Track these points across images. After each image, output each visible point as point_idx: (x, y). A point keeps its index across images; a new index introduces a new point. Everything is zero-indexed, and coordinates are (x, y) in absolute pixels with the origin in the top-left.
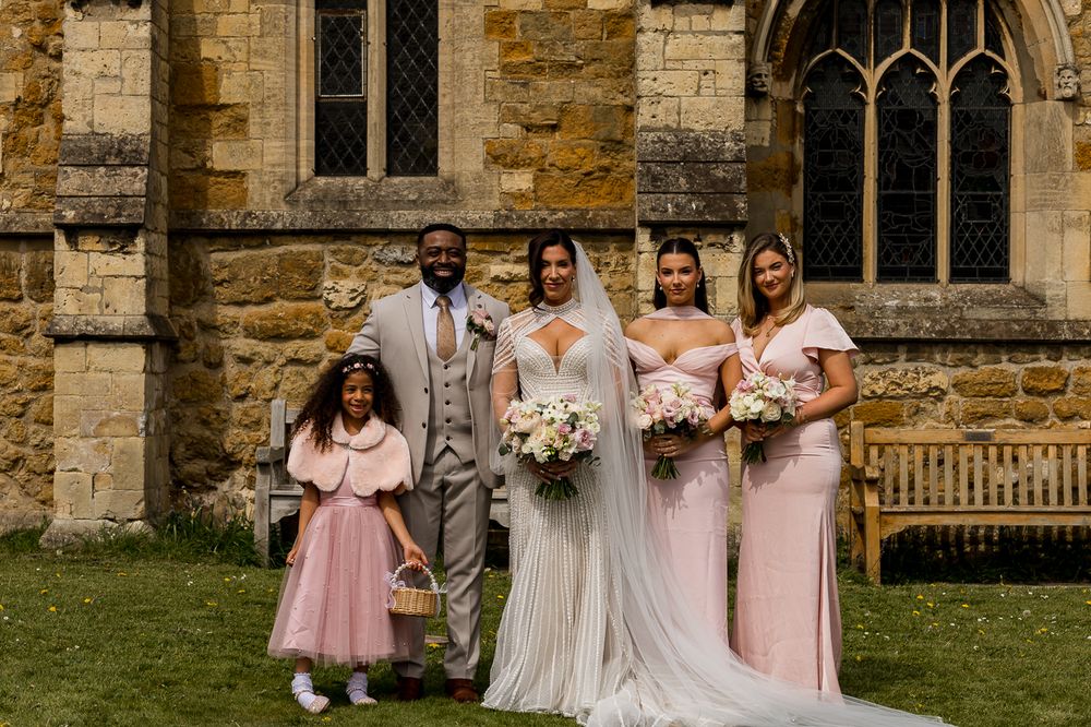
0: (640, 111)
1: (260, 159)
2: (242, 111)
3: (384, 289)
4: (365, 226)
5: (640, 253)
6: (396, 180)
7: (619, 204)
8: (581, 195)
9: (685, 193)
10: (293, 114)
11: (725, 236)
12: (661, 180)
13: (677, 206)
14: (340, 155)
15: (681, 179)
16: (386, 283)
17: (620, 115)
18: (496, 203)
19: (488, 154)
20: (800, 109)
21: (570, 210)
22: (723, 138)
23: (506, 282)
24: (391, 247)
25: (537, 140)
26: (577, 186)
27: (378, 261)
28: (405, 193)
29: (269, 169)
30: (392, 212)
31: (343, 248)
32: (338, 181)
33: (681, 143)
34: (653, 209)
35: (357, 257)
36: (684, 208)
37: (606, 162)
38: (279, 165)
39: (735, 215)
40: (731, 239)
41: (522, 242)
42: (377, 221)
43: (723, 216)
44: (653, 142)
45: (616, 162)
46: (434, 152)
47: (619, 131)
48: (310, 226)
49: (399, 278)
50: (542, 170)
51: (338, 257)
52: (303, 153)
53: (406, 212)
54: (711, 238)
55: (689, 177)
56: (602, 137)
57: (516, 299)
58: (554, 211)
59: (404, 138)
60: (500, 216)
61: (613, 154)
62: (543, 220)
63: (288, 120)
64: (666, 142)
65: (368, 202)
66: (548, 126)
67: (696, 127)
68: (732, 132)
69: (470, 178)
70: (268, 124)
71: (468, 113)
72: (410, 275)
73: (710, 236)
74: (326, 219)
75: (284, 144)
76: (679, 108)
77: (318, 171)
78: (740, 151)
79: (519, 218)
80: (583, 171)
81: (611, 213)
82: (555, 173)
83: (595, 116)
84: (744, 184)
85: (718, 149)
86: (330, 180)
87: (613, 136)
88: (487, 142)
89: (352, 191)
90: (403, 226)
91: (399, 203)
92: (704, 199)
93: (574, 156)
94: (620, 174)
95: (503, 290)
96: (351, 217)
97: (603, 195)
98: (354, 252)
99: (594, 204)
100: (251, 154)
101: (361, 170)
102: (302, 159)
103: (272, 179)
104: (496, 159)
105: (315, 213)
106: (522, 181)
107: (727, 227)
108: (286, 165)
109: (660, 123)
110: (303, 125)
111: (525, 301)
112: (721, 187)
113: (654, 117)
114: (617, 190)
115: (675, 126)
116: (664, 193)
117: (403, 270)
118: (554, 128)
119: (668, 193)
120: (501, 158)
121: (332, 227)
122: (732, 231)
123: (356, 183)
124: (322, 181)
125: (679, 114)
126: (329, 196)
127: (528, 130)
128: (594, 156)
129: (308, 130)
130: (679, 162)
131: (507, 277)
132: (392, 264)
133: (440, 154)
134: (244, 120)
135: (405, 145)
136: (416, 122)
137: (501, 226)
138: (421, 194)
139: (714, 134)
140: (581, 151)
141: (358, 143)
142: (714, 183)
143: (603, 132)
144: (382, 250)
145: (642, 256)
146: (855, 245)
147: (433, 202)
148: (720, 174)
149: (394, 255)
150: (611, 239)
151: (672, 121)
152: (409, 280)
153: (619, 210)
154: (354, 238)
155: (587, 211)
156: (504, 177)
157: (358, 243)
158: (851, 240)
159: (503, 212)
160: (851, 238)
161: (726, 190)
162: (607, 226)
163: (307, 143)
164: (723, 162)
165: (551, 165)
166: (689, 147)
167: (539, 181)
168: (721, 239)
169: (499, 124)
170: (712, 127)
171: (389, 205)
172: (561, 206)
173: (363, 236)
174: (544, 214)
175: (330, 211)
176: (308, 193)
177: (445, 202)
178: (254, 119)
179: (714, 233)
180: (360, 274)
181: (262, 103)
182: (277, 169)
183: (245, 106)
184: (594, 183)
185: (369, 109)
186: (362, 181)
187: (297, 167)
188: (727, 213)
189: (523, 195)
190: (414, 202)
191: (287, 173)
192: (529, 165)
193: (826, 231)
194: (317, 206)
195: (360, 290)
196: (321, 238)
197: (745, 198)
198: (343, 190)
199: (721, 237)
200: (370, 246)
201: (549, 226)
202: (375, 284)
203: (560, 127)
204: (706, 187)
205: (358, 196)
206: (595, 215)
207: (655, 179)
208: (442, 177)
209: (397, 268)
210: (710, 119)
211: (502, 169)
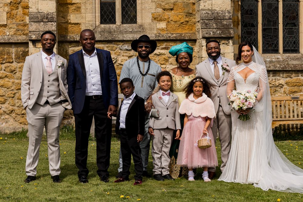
0: (201, 4)
1: (85, 19)
2: (79, 5)
3: (123, 58)
4: (117, 39)
5: (203, 46)
6: (125, 25)
7: (191, 32)
8: (180, 29)
9: (215, 29)
10: (94, 6)
11: (227, 41)
12: (208, 25)
13: (213, 32)
14: (108, 18)
15: (214, 24)
16: (123, 56)
17: (191, 5)
18: (155, 32)
19: (153, 17)
20: (240, 3)
21: (177, 34)
22: (225, 12)
23: (158, 55)
24: (124, 45)
25: (167, 13)
26: (179, 26)
27: (121, 49)
28: (128, 29)
29: (88, 22)
30: (125, 35)
31: (110, 46)
32: (107, 26)
33: (213, 14)
34: (207, 33)
35: (114, 48)
36: (215, 33)
37: (187, 19)
38: (91, 21)
39: (230, 35)
40: (229, 42)
41: (163, 43)
42: (121, 38)
43: (227, 35)
44: (205, 13)
45: (190, 19)
46: (135, 17)
47: (191, 10)
48: (101, 39)
49: (127, 54)
50: (168, 22)
51: (109, 48)
52: (97, 17)
53: (129, 35)
54: (223, 42)
55: (216, 24)
56: (186, 12)
57: (162, 60)
58: (172, 34)
59: (127, 13)
60: (157, 36)
61: (189, 17)
62: (169, 37)
63: (93, 8)
64: (209, 14)
65: (117, 32)
66: (170, 9)
67: (217, 9)
68: (227, 11)
69: (148, 25)
70: (87, 9)
71: (147, 5)
72: (130, 53)
73: (223, 41)
74: (105, 37)
75: (92, 15)
76: (212, 4)
77: (101, 23)
78: (230, 16)
79: (162, 36)
80: (181, 22)
81: (189, 34)
82: (172, 23)
83: (184, 6)
84: (232, 26)
85: (224, 16)
86: (105, 25)
87: (189, 12)
88: (152, 14)
89: (112, 29)
90: (128, 39)
91: (126, 32)
92: (221, 30)
93: (178, 18)
94: (191, 23)
95: (157, 58)
96: (112, 36)
97: (186, 29)
98: (113, 47)
99: (184, 32)
100: (82, 18)
101: (114, 22)
102: (96, 19)
103: (88, 26)
104: (155, 19)
105: (102, 35)
106: (163, 25)
107: (228, 38)
108: (93, 21)
109: (206, 8)
110: (97, 9)
111: (164, 60)
112: (226, 26)
113: (205, 6)
114: (190, 28)
115: (211, 9)
116: (209, 29)
117: (128, 52)
118: (172, 9)
119: (210, 28)
120: (156, 18)
121: (107, 39)
122: (229, 40)
123: (113, 26)
124: (103, 26)
125: (212, 5)
126: (106, 30)
127: (164, 10)
128: (184, 17)
129: (98, 10)
130: (213, 19)
131: (159, 54)
132: (125, 50)
133: (137, 18)
134: (80, 8)
135: (127, 15)
136: (130, 8)
137: (157, 39)
138: (133, 29)
139: (222, 11)
140: (180, 16)
141: (113, 14)
142: (223, 25)
143: (186, 11)
144: (122, 46)
145: (203, 47)
146: (255, 43)
147: (137, 32)
148: (225, 23)
149: (125, 48)
150: (189, 42)
151: (210, 7)
152: (130, 55)
153: (191, 34)
154: (113, 43)
155: (182, 34)
156: (157, 24)
157: (114, 44)
158: (255, 41)
159: (157, 34)
160: (254, 41)
161: (227, 27)
162: (188, 38)
163: (98, 14)
164: (225, 19)
165: (171, 20)
166: (215, 15)
167: (168, 25)
168: (226, 42)
169: (156, 8)
170: (221, 9)
171: (124, 33)
172: (174, 32)
173: (116, 42)
174: (170, 35)
175: (106, 35)
176: (99, 29)
177: (140, 32)
178: (83, 7)
179: (224, 40)
180: (115, 53)
181: (85, 3)
182: (90, 22)
183: (80, 3)
184: (184, 26)
185: (116, 4)
186: (114, 26)
187: (96, 22)
188: (228, 34)
189: (163, 29)
190: (131, 32)
191: (93, 23)
192: (165, 20)
193: (247, 39)
194: (102, 33)
195: (115, 58)
196: (103, 43)
197: (233, 30)
198: (109, 29)
199: (226, 41)
200: (118, 45)
201: (171, 39)
202: (120, 56)
203: (174, 9)
204: (221, 26)
205: (114, 30)
206: (185, 35)
207: (206, 24)
208: (139, 24)
209: (126, 51)
210: (221, 7)
211: (157, 22)
